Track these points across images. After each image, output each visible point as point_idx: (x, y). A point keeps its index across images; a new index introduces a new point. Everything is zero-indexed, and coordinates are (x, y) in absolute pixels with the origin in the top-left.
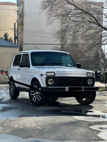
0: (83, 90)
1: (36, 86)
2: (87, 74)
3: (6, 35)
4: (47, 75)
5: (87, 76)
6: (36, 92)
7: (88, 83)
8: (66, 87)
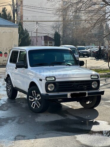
0: (87, 96)
1: (35, 91)
2: (91, 77)
3: (4, 9)
4: (46, 81)
5: (92, 79)
6: (35, 98)
7: (93, 86)
8: (68, 94)
